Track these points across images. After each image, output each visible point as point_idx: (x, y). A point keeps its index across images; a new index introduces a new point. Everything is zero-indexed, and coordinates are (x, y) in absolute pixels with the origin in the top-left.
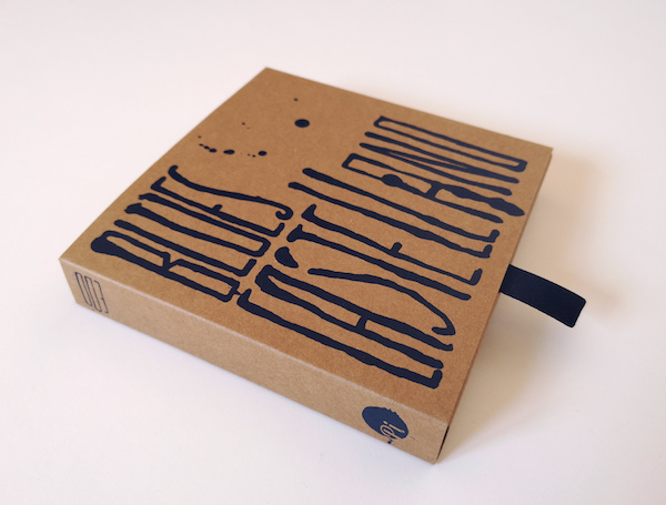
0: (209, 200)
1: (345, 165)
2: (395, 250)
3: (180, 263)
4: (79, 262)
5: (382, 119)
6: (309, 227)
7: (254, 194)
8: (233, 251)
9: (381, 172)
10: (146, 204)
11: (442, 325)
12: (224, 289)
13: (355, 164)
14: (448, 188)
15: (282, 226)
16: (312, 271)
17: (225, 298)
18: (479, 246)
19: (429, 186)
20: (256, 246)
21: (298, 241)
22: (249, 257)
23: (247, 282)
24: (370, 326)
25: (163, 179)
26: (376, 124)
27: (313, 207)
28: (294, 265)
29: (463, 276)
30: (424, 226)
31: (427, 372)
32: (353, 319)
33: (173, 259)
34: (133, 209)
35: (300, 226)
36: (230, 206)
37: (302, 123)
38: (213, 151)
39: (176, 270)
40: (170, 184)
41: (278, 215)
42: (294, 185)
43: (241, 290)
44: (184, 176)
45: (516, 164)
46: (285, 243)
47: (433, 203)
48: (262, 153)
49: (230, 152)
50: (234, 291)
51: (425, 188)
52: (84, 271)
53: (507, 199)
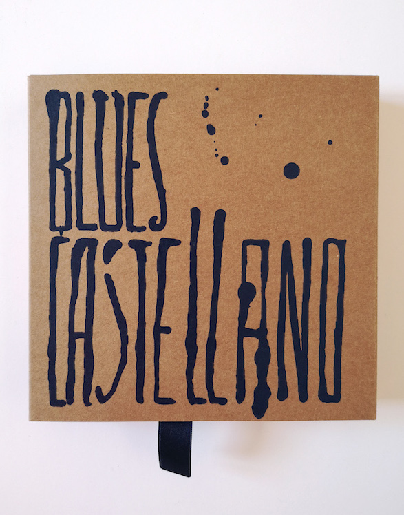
0: (141, 152)
1: (247, 243)
2: (160, 330)
3: (67, 173)
5: (341, 244)
6: (152, 253)
7: (166, 186)
8: (97, 207)
9: (254, 277)
10: (110, 104)
11: (105, 392)
12: (60, 220)
13: (254, 251)
14: (264, 343)
15: (142, 229)
16: (108, 278)
17: (53, 227)
19: (257, 327)
21: (133, 251)
22: (97, 222)
23: (74, 234)
24: (80, 343)
25: (144, 96)
27: (176, 242)
28: (107, 260)
29: (161, 391)
31: (61, 395)
32: (80, 327)
33: (67, 165)
34: (100, 97)
35: (150, 244)
36: (142, 174)
37: (292, 171)
38: (205, 114)
39: (60, 174)
40: (142, 107)
41: (153, 220)
45: (331, 391)
46: (125, 241)
47: (235, 339)
49: (211, 130)
50: (61, 229)
51: (253, 324)
53: (273, 400)
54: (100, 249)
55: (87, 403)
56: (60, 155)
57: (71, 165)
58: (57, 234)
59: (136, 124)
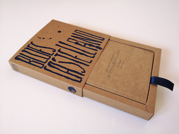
0: (39, 49)
1: (67, 40)
2: (76, 57)
3: (33, 61)
4: (12, 62)
5: (76, 30)
6: (59, 53)
7: (48, 47)
8: (43, 59)
9: (75, 41)
10: (26, 50)
11: (83, 71)
12: (41, 66)
13: (70, 40)
14: (88, 44)
15: (53, 53)
16: (59, 62)
17: (41, 68)
18: (92, 56)
19: (84, 44)
20: (48, 57)
21: (57, 56)
22: (46, 60)
23: (46, 65)
24: (69, 72)
25: (30, 44)
26: (75, 31)
27: (60, 49)
28: (55, 61)
29: (88, 62)
30: (82, 52)
31: (79, 80)
32: (66, 71)
33: (31, 61)
34: (23, 51)
35: (57, 53)
36: (43, 50)
37: (59, 32)
38: (40, 38)
39: (32, 63)
40: (31, 46)
41: (53, 51)
42: (57, 45)
43: (45, 66)
44: (34, 44)
45: (102, 39)
47: (84, 47)
48: (51, 38)
49: (44, 38)
50: (43, 66)
51: (83, 44)
52: (13, 63)
53: (99, 46)
54: (52, 61)
55: (84, 75)
56: (28, 61)
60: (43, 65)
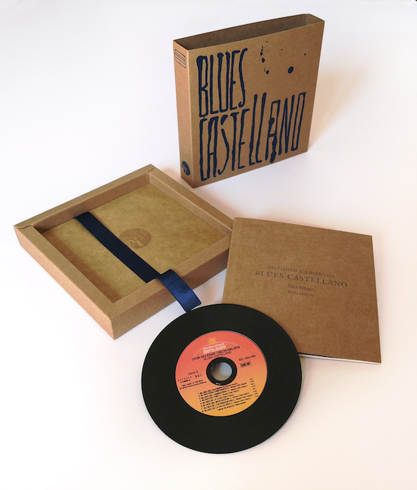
0: (236, 78)
1: (273, 103)
2: (241, 143)
3: (206, 92)
5: (304, 94)
6: (239, 117)
7: (246, 88)
8: (219, 103)
9: (274, 116)
10: (224, 59)
11: (221, 171)
12: (204, 112)
13: (275, 105)
14: (275, 137)
15: (236, 108)
16: (222, 130)
17: (201, 116)
18: (254, 160)
19: (274, 133)
21: (232, 118)
22: (219, 110)
24: (212, 157)
25: (239, 52)
26: (300, 94)
27: (249, 110)
28: (222, 123)
29: (240, 164)
30: (255, 144)
31: (205, 176)
32: (212, 151)
33: (206, 88)
34: (220, 56)
35: (238, 113)
36: (237, 87)
37: (291, 70)
38: (262, 54)
39: (203, 92)
40: (237, 56)
41: (240, 103)
42: (256, 96)
43: (206, 117)
44: (244, 57)
45: (295, 147)
46: (229, 114)
47: (266, 139)
48: (267, 72)
49: (263, 61)
50: (204, 116)
53: (277, 155)
54: (219, 120)
55: (215, 176)
56: (203, 85)
57: (208, 88)
58: (203, 118)
59: (234, 65)
60: (207, 114)
